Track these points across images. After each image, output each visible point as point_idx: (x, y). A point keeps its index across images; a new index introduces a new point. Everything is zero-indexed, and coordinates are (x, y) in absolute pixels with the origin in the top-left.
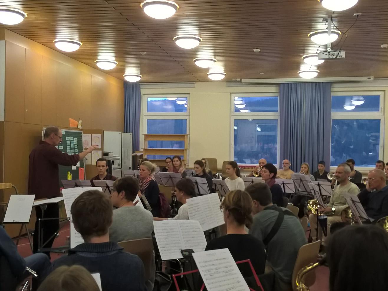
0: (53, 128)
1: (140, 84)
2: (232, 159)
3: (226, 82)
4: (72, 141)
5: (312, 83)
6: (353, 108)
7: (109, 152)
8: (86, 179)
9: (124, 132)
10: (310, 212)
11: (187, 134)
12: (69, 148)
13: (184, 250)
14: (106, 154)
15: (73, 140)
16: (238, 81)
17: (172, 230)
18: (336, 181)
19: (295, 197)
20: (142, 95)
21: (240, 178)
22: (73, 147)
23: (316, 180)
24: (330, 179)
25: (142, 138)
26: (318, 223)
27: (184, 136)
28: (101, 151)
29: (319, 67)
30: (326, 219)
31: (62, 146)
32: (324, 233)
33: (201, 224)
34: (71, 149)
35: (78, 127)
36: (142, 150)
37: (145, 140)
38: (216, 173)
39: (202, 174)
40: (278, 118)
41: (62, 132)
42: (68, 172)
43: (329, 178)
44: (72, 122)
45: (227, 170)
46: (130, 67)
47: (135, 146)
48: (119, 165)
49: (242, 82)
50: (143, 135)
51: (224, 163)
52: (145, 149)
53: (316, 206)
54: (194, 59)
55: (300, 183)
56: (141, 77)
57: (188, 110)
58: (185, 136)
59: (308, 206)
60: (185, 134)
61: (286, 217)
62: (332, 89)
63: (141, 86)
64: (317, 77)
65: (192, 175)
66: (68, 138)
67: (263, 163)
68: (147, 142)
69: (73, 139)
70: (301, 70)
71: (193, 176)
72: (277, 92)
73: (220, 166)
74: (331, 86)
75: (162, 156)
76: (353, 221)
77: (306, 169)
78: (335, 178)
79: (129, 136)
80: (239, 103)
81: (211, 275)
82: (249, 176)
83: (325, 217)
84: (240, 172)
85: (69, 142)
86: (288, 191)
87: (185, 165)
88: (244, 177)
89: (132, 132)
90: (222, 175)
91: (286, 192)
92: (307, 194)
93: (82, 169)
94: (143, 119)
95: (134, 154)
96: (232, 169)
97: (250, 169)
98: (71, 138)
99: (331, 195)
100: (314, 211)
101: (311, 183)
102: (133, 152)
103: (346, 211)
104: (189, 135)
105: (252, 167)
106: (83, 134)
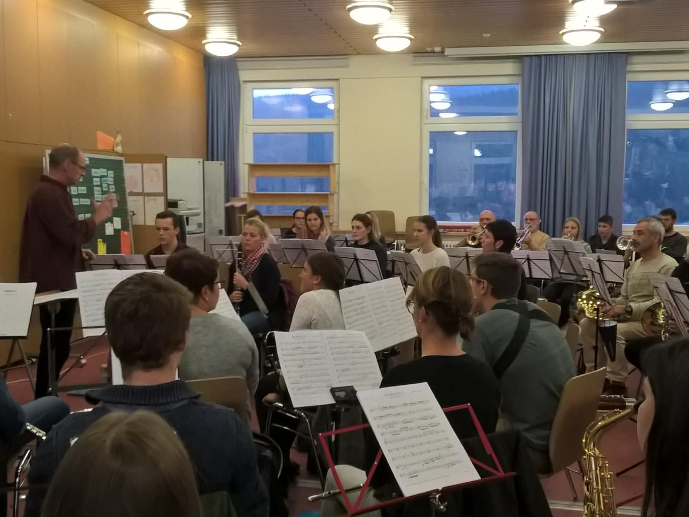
0: (67, 148)
1: (239, 59)
2: (426, 212)
3: (412, 55)
4: (104, 176)
5: (588, 54)
6: (669, 106)
7: (179, 199)
8: (135, 253)
9: (208, 160)
10: (582, 315)
11: (335, 162)
12: (99, 191)
13: (336, 388)
14: (173, 204)
15: (107, 176)
16: (437, 53)
17: (313, 350)
18: (634, 253)
19: (551, 285)
20: (241, 83)
21: (440, 248)
22: (107, 190)
23: (594, 252)
24: (623, 249)
25: (243, 172)
26: (599, 335)
27: (328, 166)
28: (162, 199)
29: (605, 21)
30: (615, 327)
31: (85, 188)
32: (610, 356)
33: (368, 339)
34: (103, 193)
35: (115, 149)
36: (245, 196)
37: (251, 174)
38: (392, 240)
39: (366, 242)
40: (518, 127)
41: (85, 158)
42: (99, 240)
43: (620, 246)
44: (103, 140)
45: (416, 234)
46: (215, 23)
47: (231, 188)
48: (199, 225)
49: (446, 53)
50: (247, 166)
51: (410, 220)
52: (250, 195)
53: (595, 302)
54: (349, 6)
55: (563, 257)
56: (238, 45)
57: (336, 114)
58: (331, 167)
59: (578, 303)
60: (330, 163)
61: (535, 324)
62: (629, 68)
63: (240, 65)
64: (599, 42)
65: (345, 244)
66: (95, 172)
67: (487, 219)
68: (254, 180)
69: (106, 174)
70: (566, 26)
71: (347, 245)
72: (517, 73)
73: (400, 226)
74: (626, 60)
75: (285, 208)
76: (667, 331)
77: (575, 231)
78: (631, 248)
79: (217, 168)
80: (439, 99)
81: (394, 434)
82: (458, 246)
83: (613, 324)
84: (443, 239)
85: (98, 179)
86: (537, 274)
87: (331, 224)
88: (449, 247)
89: (224, 160)
90: (405, 246)
91: (534, 277)
92: (577, 280)
93: (126, 233)
94: (245, 134)
95: (228, 204)
96: (425, 231)
97: (462, 233)
98: (102, 171)
99: (623, 280)
100: (590, 313)
101: (584, 257)
102: (227, 200)
103: (652, 311)
104: (339, 164)
105: (466, 228)
106: (126, 163)
